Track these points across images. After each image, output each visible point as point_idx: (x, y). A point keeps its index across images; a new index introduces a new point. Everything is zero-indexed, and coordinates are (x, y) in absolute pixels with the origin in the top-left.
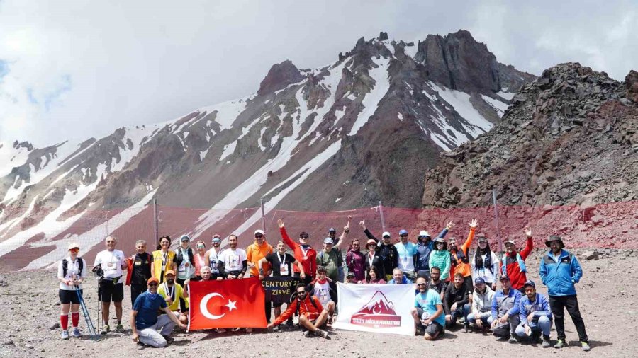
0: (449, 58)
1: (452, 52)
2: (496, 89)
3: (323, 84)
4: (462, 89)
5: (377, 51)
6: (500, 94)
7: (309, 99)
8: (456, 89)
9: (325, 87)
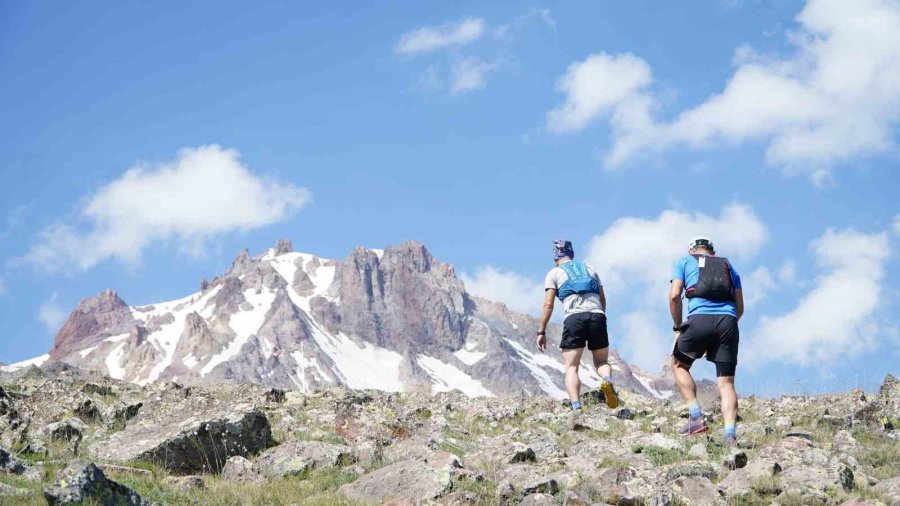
0: (376, 292)
1: (381, 281)
2: (456, 346)
3: (157, 341)
4: (394, 347)
5: (259, 279)
6: (461, 354)
7: (128, 365)
8: (384, 347)
9: (159, 344)
